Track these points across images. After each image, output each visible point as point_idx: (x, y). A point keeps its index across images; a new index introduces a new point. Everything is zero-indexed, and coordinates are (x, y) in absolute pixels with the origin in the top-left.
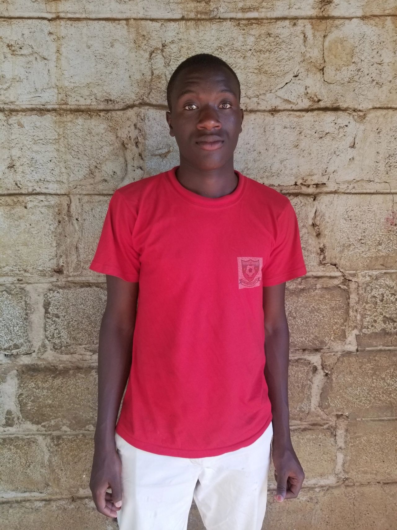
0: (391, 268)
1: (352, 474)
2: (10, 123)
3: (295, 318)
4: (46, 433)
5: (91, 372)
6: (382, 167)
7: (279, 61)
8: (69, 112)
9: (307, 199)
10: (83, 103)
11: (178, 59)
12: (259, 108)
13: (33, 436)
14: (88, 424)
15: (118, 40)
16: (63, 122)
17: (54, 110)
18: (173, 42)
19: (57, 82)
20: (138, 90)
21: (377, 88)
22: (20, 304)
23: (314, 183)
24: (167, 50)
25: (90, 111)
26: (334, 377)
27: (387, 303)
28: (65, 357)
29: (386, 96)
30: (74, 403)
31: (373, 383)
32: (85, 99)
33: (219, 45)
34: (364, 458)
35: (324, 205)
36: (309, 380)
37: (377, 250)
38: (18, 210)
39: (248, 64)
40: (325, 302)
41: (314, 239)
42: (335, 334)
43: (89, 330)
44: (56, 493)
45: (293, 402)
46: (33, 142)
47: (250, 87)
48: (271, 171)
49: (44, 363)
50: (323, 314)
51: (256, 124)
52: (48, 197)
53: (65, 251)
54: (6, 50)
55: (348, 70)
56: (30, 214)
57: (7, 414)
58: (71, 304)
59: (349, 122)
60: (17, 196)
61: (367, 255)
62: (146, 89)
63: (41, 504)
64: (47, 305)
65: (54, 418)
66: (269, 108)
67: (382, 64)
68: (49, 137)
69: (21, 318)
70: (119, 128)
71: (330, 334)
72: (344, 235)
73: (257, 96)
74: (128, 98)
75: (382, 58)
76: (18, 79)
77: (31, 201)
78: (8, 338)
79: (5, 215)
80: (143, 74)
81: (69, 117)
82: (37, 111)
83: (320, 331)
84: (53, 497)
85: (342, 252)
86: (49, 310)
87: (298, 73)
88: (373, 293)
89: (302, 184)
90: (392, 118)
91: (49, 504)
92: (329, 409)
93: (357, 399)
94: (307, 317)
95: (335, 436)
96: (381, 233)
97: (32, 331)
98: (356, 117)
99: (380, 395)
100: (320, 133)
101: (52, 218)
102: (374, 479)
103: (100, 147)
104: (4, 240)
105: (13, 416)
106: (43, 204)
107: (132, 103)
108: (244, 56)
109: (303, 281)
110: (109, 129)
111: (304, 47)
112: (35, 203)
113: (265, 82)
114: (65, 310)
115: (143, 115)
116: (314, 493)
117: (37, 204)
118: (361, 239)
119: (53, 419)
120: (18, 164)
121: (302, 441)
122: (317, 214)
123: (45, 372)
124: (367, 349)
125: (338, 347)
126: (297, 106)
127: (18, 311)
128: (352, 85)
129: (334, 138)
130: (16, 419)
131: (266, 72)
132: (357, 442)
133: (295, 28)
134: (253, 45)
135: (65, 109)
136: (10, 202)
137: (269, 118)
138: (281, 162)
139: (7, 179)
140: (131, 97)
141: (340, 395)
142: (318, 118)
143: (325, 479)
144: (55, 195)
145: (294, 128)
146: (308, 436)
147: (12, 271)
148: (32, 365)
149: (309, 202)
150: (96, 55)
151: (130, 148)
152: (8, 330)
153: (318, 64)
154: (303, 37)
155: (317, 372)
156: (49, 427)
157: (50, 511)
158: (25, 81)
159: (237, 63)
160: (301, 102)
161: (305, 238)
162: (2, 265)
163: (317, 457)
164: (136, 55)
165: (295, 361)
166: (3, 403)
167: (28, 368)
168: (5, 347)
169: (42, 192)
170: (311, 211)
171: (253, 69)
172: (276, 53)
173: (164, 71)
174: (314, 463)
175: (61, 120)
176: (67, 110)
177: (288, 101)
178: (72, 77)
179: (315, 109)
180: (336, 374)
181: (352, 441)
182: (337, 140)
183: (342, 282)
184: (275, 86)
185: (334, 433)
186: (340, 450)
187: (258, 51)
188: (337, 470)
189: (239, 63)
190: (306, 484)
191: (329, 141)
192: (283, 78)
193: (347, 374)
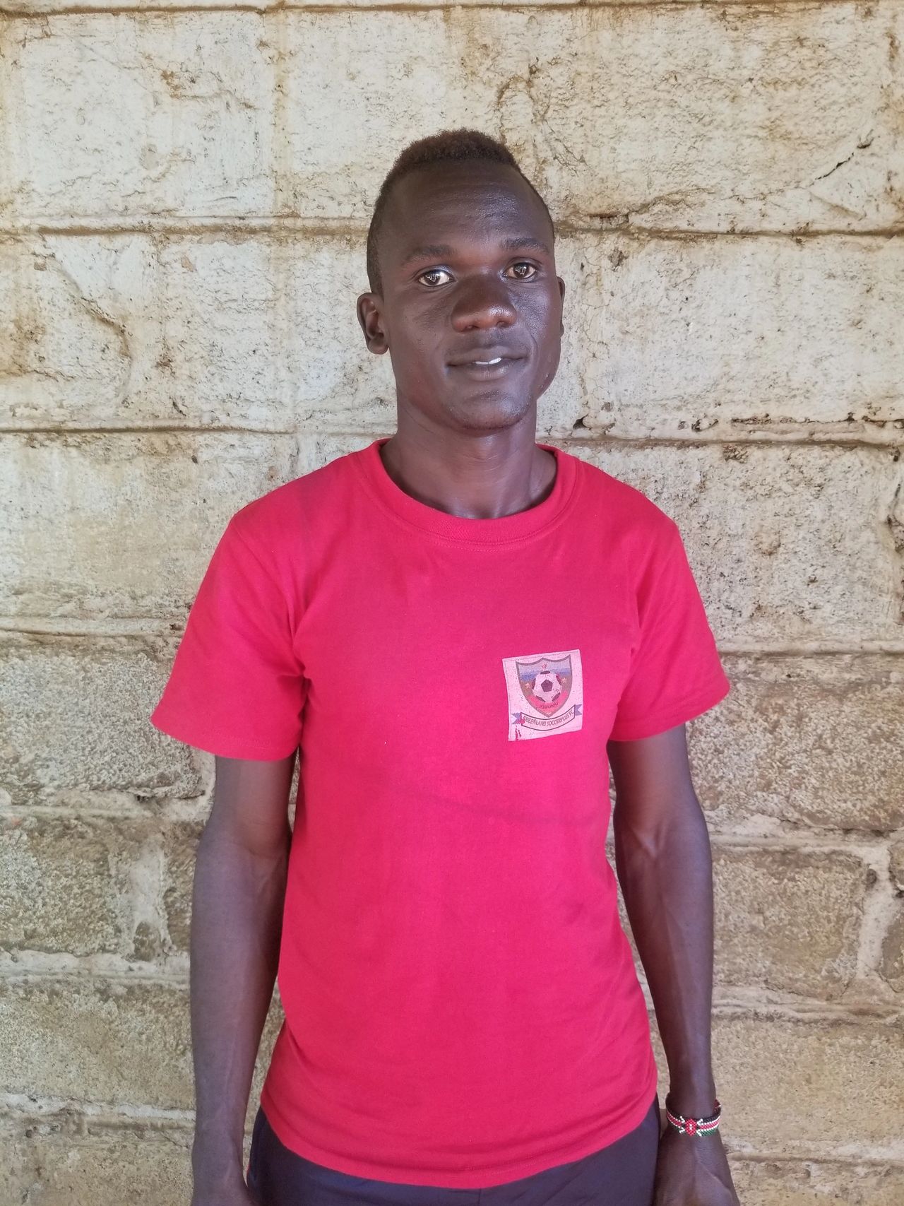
2: (163, 260)
3: (830, 752)
7: (824, 109)
8: (299, 236)
9: (877, 457)
10: (335, 213)
11: (567, 103)
12: (766, 226)
15: (423, 59)
16: (287, 260)
17: (267, 230)
18: (555, 62)
19: (274, 162)
23: (898, 417)
24: (540, 81)
25: (350, 234)
32: (340, 204)
33: (672, 68)
36: (857, 905)
38: (177, 465)
39: (742, 115)
41: (890, 558)
45: (811, 955)
46: (215, 306)
47: (744, 174)
48: (788, 384)
51: (757, 266)
52: (249, 437)
54: (160, 85)
56: (206, 476)
57: (138, 933)
60: (176, 433)
66: (792, 227)
68: (251, 295)
73: (763, 197)
76: (184, 155)
77: (207, 445)
78: (149, 759)
79: (147, 477)
81: (301, 247)
82: (228, 232)
83: (892, 787)
87: (870, 138)
89: (866, 419)
92: (902, 978)
94: (860, 752)
101: (253, 488)
104: (144, 534)
105: (152, 937)
106: (234, 453)
108: (732, 95)
109: (857, 661)
111: (889, 73)
112: (217, 451)
113: (784, 161)
116: (852, 1177)
117: (221, 453)
120: (178, 358)
121: (828, 1050)
122: (902, 495)
126: (863, 222)
130: (156, 944)
131: (786, 137)
133: (868, 23)
134: (758, 68)
135: (292, 227)
136: (161, 448)
137: (789, 251)
138: (818, 361)
139: (153, 393)
143: (882, 1146)
144: (262, 432)
145: (852, 278)
146: (845, 1040)
147: (161, 606)
148: (197, 824)
149: (882, 464)
150: (368, 95)
152: (147, 740)
154: (887, 46)
155: (876, 886)
158: (201, 159)
159: (715, 113)
160: (875, 211)
161: (868, 554)
162: (138, 593)
163: (864, 1091)
164: (465, 95)
165: (823, 857)
166: (131, 908)
167: (188, 829)
168: (139, 780)
169: (234, 425)
170: (885, 489)
171: (756, 129)
172: (817, 88)
173: (532, 133)
174: (858, 1105)
175: (281, 254)
176: (295, 231)
177: (840, 210)
178: (309, 149)
184: (810, 172)
187: (769, 83)
189: (720, 114)
190: (834, 1153)
192: (832, 150)
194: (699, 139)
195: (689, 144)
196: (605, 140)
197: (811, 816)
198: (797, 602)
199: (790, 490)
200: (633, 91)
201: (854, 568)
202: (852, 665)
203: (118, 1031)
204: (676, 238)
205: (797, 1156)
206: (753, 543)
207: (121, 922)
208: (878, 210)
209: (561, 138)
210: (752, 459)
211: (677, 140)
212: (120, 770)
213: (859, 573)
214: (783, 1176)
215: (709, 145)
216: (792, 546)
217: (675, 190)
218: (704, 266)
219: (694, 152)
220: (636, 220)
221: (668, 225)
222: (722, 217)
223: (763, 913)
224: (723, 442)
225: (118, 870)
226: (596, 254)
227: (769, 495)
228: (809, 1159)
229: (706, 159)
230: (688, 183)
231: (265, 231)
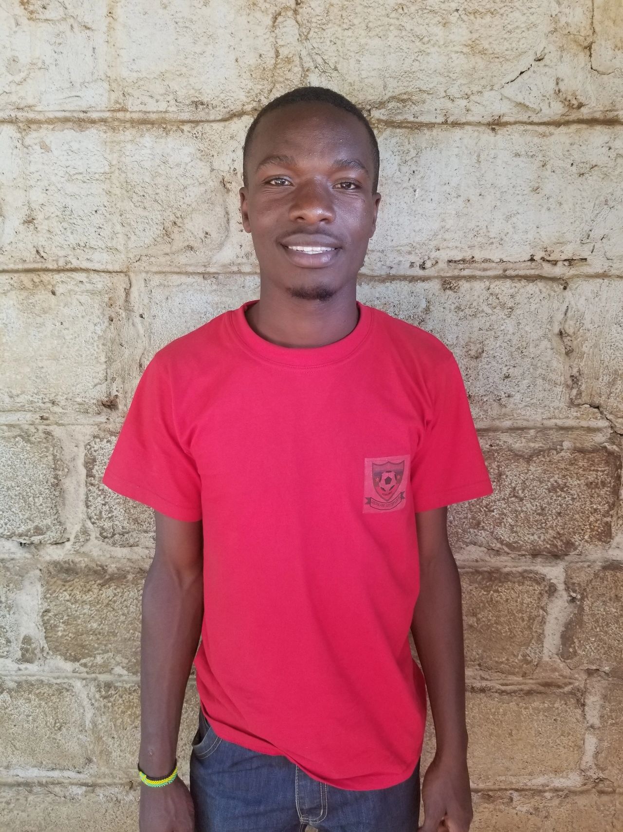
1: (611, 772)
2: (26, 144)
3: (521, 500)
4: (88, 676)
7: (510, 32)
8: (128, 125)
9: (552, 287)
10: (154, 108)
11: (324, 27)
12: (470, 118)
13: (66, 680)
16: (119, 143)
17: (104, 121)
19: (108, 70)
20: (251, 84)
22: (45, 460)
23: (566, 258)
24: (303, 10)
25: (165, 123)
26: (587, 603)
28: (120, 552)
32: (157, 101)
33: (400, 2)
35: (584, 298)
36: (542, 608)
38: (41, 297)
39: (452, 37)
40: (577, 474)
41: (561, 359)
42: (592, 530)
44: (104, 775)
45: (511, 645)
46: (66, 178)
48: (487, 234)
49: (86, 559)
50: (572, 495)
51: (464, 148)
52: (93, 276)
53: (120, 371)
54: (19, 10)
56: (62, 304)
57: (23, 643)
60: (39, 273)
62: (266, 82)
63: (81, 790)
64: (90, 463)
65: (100, 652)
66: (489, 119)
68: (93, 170)
69: (47, 482)
70: (215, 154)
71: (583, 530)
73: (467, 96)
74: (232, 99)
76: (40, 65)
77: (62, 282)
78: (26, 516)
79: (18, 306)
80: (260, 56)
81: (130, 133)
82: (74, 122)
83: (565, 524)
84: (100, 781)
85: (612, 383)
86: (94, 471)
87: (543, 53)
89: (543, 259)
91: (93, 791)
92: (576, 659)
94: (543, 499)
95: (583, 705)
97: (64, 504)
100: (581, 165)
101: (98, 312)
103: (182, 187)
104: (17, 348)
105: (34, 646)
106: (83, 287)
107: (239, 108)
108: (444, 21)
109: (539, 434)
110: (199, 155)
111: (557, 6)
112: (70, 286)
113: (482, 70)
116: (542, 800)
117: (73, 288)
119: (99, 654)
120: (40, 217)
121: (524, 712)
122: (569, 314)
123: (87, 575)
125: (596, 554)
126: (539, 115)
127: (42, 472)
129: (605, 176)
130: (38, 651)
131: (483, 52)
134: (461, 2)
135: (122, 118)
136: (28, 284)
137: (487, 137)
138: (508, 218)
139: (21, 243)
140: (239, 98)
141: (596, 636)
142: (577, 138)
143: (562, 777)
144: (103, 272)
145: (532, 156)
146: (536, 704)
147: (32, 402)
148: (65, 562)
149: (555, 291)
150: (177, 20)
151: (234, 189)
152: (25, 502)
153: (581, 38)
155: (556, 594)
156: (92, 666)
157: (94, 802)
158: (52, 68)
159: (432, 34)
160: (548, 107)
161: (546, 357)
162: (14, 392)
163: (549, 740)
164: (249, 20)
165: (518, 575)
166: (17, 624)
167: (58, 566)
168: (20, 531)
169: (83, 267)
170: (558, 309)
171: (461, 47)
172: (505, 17)
173: (299, 49)
174: (545, 749)
175: (115, 139)
176: (125, 122)
177: (523, 106)
178: (134, 60)
179: (574, 122)
180: (590, 599)
181: (614, 715)
182: (612, 180)
183: (610, 439)
184: (500, 78)
185: (582, 700)
186: (592, 730)
187: (470, 13)
188: (585, 764)
189: (436, 35)
190: (529, 784)
191: (596, 180)
192: (516, 62)
193: (610, 600)
194: (420, 54)
195: (413, 58)
196: (352, 54)
197: (509, 545)
198: (496, 393)
199: (490, 311)
200: (371, 18)
201: (536, 368)
202: (536, 437)
203: (12, 715)
204: (405, 127)
205: (504, 787)
206: (465, 350)
207: (9, 635)
208: (550, 106)
209: (320, 52)
210: (462, 289)
211: (405, 55)
212: (6, 524)
213: (540, 371)
214: (493, 802)
215: (428, 58)
216: (491, 352)
217: (403, 91)
218: (426, 148)
219: (417, 63)
220: (376, 114)
221: (399, 118)
223: (476, 616)
224: (442, 277)
225: (7, 597)
227: (474, 316)
228: (512, 789)
229: (426, 69)
230: (413, 86)
231: (102, 121)
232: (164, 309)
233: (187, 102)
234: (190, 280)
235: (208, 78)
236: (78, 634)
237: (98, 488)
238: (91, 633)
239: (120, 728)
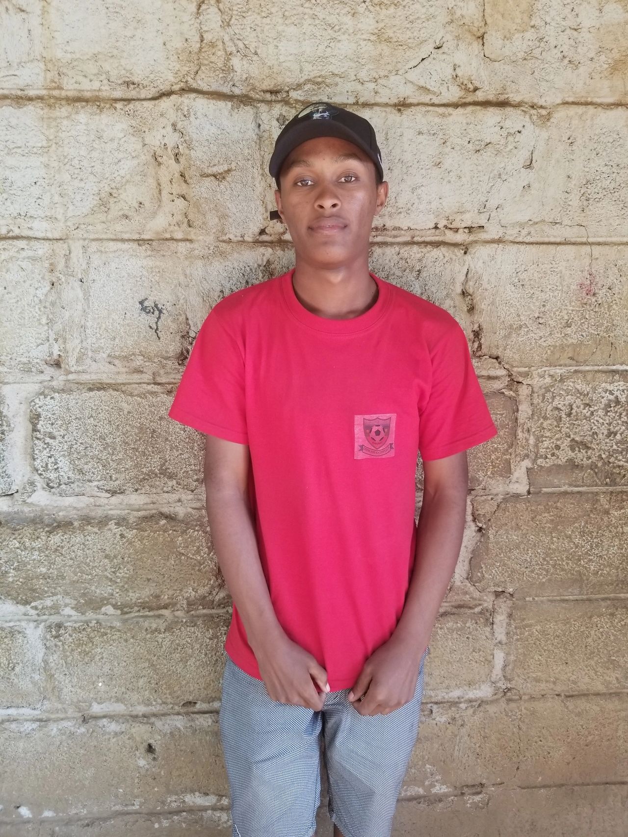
0: (585, 363)
1: (517, 681)
4: (39, 618)
5: (108, 524)
6: (575, 201)
7: (412, 22)
8: (63, 102)
9: (454, 252)
10: (88, 87)
11: (244, 15)
12: (378, 100)
14: (106, 605)
16: (55, 119)
17: (40, 98)
19: (43, 51)
20: (179, 66)
21: (569, 70)
23: (466, 225)
25: (99, 101)
26: (491, 533)
27: (577, 420)
28: (67, 501)
29: (585, 84)
30: (82, 572)
31: (553, 543)
32: (91, 81)
34: (536, 657)
35: (481, 261)
37: (563, 335)
39: (360, 25)
41: (463, 316)
42: (494, 467)
43: (103, 458)
44: (57, 711)
46: (6, 152)
47: (363, 65)
48: (396, 204)
49: (34, 509)
52: (33, 243)
53: (62, 332)
55: (523, 40)
56: (4, 270)
58: (74, 417)
59: (524, 126)
61: (547, 342)
62: (192, 64)
63: (35, 725)
64: (35, 419)
65: (50, 594)
66: (395, 100)
67: (579, 30)
68: (31, 144)
70: (147, 130)
71: (485, 467)
72: (512, 310)
73: (375, 80)
74: (162, 80)
75: (579, 20)
77: (4, 249)
80: (186, 40)
81: (65, 110)
82: (13, 99)
84: (53, 716)
85: (507, 337)
86: (39, 426)
87: (441, 42)
88: (555, 403)
89: (446, 227)
90: (592, 119)
91: (47, 726)
92: (483, 583)
93: (527, 568)
95: (493, 624)
96: (571, 308)
98: (535, 117)
99: (563, 561)
101: (39, 277)
102: (552, 689)
103: (116, 161)
106: (24, 254)
107: (168, 88)
108: (353, 12)
110: (131, 131)
112: (12, 253)
113: (388, 56)
114: (64, 427)
115: (186, 108)
116: (458, 710)
117: (15, 254)
118: (538, 317)
119: (49, 596)
121: (440, 632)
122: (469, 276)
123: (35, 524)
124: (545, 490)
125: (499, 487)
126: (439, 97)
128: (530, 64)
129: (498, 152)
131: (388, 40)
132: (526, 634)
135: (58, 96)
137: (393, 116)
140: (167, 79)
141: (500, 561)
142: (473, 118)
143: (475, 689)
144: (44, 239)
145: (434, 134)
146: (450, 625)
148: (15, 513)
149: (456, 256)
150: (108, 5)
151: (165, 163)
153: (474, 28)
156: (43, 608)
157: (49, 736)
159: (342, 23)
160: (446, 90)
163: (463, 656)
164: (175, 7)
167: (9, 516)
169: (23, 235)
170: (459, 272)
171: (368, 35)
172: (407, 8)
173: (222, 34)
174: (459, 664)
175: (51, 115)
176: (61, 99)
177: (425, 89)
178: (68, 42)
179: (470, 104)
180: (494, 528)
181: (518, 631)
182: (503, 156)
183: (507, 385)
184: (404, 64)
185: (491, 620)
186: (500, 645)
187: (376, 5)
188: (495, 677)
189: (345, 24)
190: (446, 697)
191: (490, 156)
192: (417, 50)
193: (512, 528)
194: (332, 41)
195: (326, 44)
196: (271, 40)
200: (287, 7)
208: (448, 90)
209: (241, 38)
210: (376, 254)
211: (318, 41)
215: (339, 45)
217: (318, 75)
219: (329, 49)
220: (294, 95)
221: (314, 98)
222: (350, 93)
226: (269, 117)
228: (432, 703)
229: (337, 55)
230: (326, 70)
231: (39, 99)
232: (101, 273)
233: (120, 82)
234: (126, 246)
235: (139, 60)
236: (28, 579)
237: (44, 441)
238: (41, 577)
239: (71, 665)
